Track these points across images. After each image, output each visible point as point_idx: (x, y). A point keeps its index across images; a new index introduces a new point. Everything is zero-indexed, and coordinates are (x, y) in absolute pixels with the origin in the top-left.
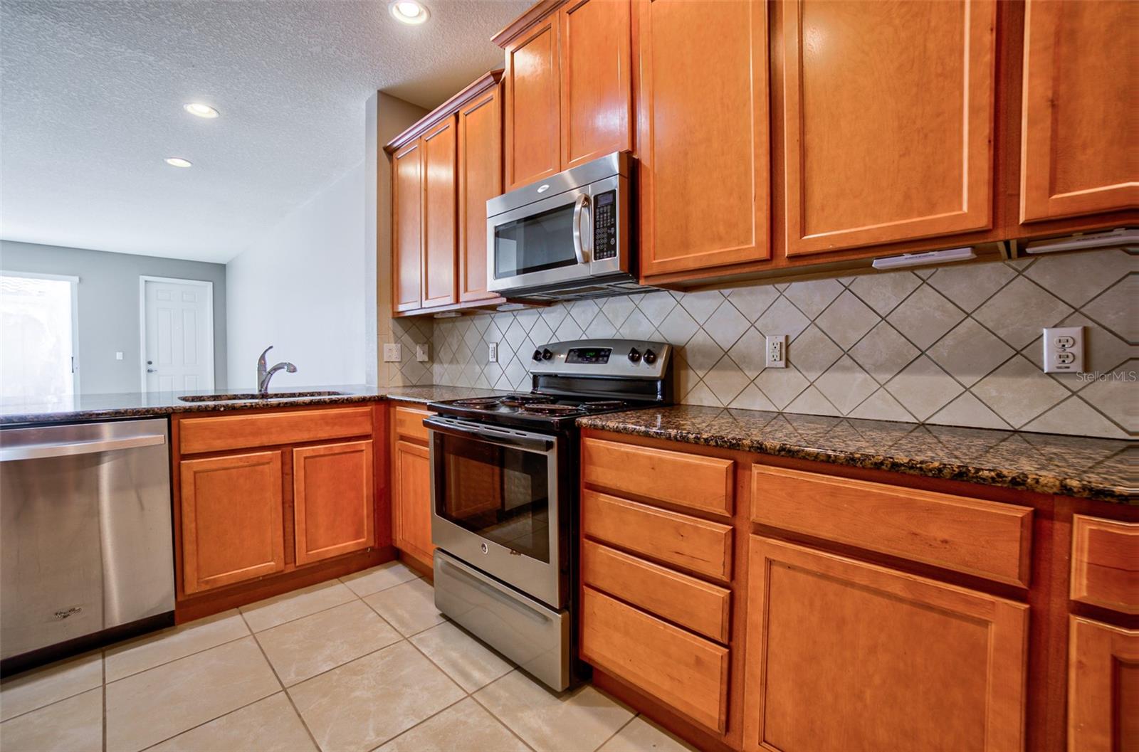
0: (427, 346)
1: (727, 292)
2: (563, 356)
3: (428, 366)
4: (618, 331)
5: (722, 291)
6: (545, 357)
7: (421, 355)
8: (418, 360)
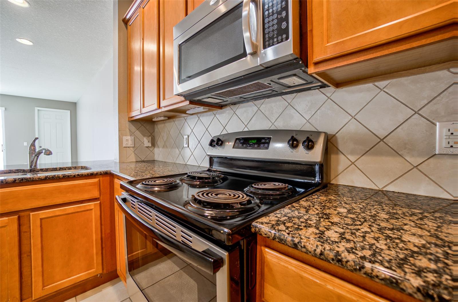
0: (150, 137)
1: (382, 84)
2: (232, 144)
3: (151, 149)
4: (273, 124)
5: (376, 84)
6: (217, 144)
7: (147, 142)
8: (145, 146)
